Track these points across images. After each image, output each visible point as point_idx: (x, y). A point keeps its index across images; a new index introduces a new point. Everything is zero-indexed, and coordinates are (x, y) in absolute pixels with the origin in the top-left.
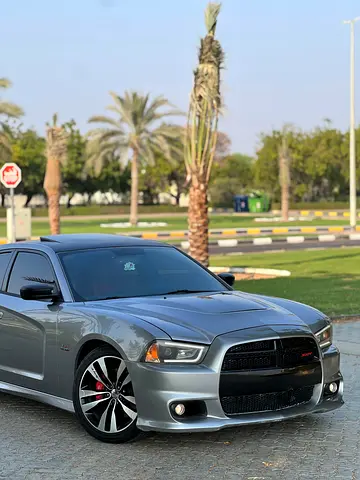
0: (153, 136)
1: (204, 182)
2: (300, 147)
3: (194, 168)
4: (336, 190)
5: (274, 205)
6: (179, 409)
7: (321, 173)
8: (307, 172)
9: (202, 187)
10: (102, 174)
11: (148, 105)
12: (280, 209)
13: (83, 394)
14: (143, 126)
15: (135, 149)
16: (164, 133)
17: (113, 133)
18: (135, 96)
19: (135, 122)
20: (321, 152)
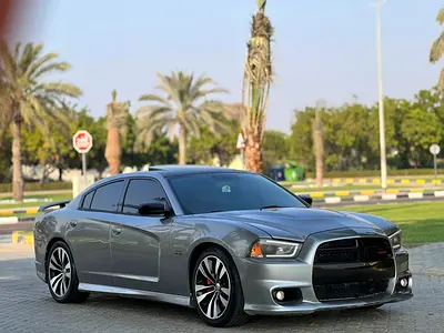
0: (199, 111)
1: (259, 141)
2: (331, 121)
3: (250, 129)
4: (364, 160)
5: (308, 174)
6: (280, 296)
7: (350, 144)
8: (337, 143)
9: (257, 146)
10: (150, 149)
11: (193, 83)
12: (314, 177)
13: (198, 288)
14: (188, 103)
15: (182, 123)
16: (209, 108)
17: (162, 110)
18: (181, 75)
19: (182, 99)
20: (350, 124)
